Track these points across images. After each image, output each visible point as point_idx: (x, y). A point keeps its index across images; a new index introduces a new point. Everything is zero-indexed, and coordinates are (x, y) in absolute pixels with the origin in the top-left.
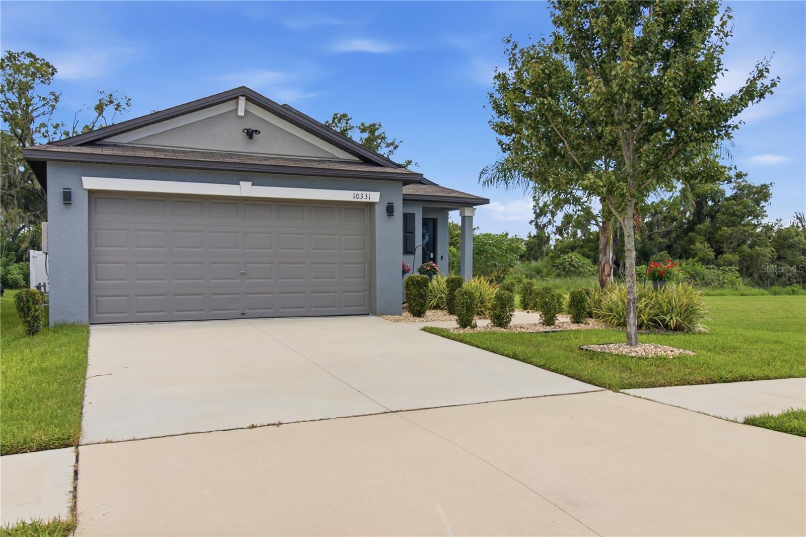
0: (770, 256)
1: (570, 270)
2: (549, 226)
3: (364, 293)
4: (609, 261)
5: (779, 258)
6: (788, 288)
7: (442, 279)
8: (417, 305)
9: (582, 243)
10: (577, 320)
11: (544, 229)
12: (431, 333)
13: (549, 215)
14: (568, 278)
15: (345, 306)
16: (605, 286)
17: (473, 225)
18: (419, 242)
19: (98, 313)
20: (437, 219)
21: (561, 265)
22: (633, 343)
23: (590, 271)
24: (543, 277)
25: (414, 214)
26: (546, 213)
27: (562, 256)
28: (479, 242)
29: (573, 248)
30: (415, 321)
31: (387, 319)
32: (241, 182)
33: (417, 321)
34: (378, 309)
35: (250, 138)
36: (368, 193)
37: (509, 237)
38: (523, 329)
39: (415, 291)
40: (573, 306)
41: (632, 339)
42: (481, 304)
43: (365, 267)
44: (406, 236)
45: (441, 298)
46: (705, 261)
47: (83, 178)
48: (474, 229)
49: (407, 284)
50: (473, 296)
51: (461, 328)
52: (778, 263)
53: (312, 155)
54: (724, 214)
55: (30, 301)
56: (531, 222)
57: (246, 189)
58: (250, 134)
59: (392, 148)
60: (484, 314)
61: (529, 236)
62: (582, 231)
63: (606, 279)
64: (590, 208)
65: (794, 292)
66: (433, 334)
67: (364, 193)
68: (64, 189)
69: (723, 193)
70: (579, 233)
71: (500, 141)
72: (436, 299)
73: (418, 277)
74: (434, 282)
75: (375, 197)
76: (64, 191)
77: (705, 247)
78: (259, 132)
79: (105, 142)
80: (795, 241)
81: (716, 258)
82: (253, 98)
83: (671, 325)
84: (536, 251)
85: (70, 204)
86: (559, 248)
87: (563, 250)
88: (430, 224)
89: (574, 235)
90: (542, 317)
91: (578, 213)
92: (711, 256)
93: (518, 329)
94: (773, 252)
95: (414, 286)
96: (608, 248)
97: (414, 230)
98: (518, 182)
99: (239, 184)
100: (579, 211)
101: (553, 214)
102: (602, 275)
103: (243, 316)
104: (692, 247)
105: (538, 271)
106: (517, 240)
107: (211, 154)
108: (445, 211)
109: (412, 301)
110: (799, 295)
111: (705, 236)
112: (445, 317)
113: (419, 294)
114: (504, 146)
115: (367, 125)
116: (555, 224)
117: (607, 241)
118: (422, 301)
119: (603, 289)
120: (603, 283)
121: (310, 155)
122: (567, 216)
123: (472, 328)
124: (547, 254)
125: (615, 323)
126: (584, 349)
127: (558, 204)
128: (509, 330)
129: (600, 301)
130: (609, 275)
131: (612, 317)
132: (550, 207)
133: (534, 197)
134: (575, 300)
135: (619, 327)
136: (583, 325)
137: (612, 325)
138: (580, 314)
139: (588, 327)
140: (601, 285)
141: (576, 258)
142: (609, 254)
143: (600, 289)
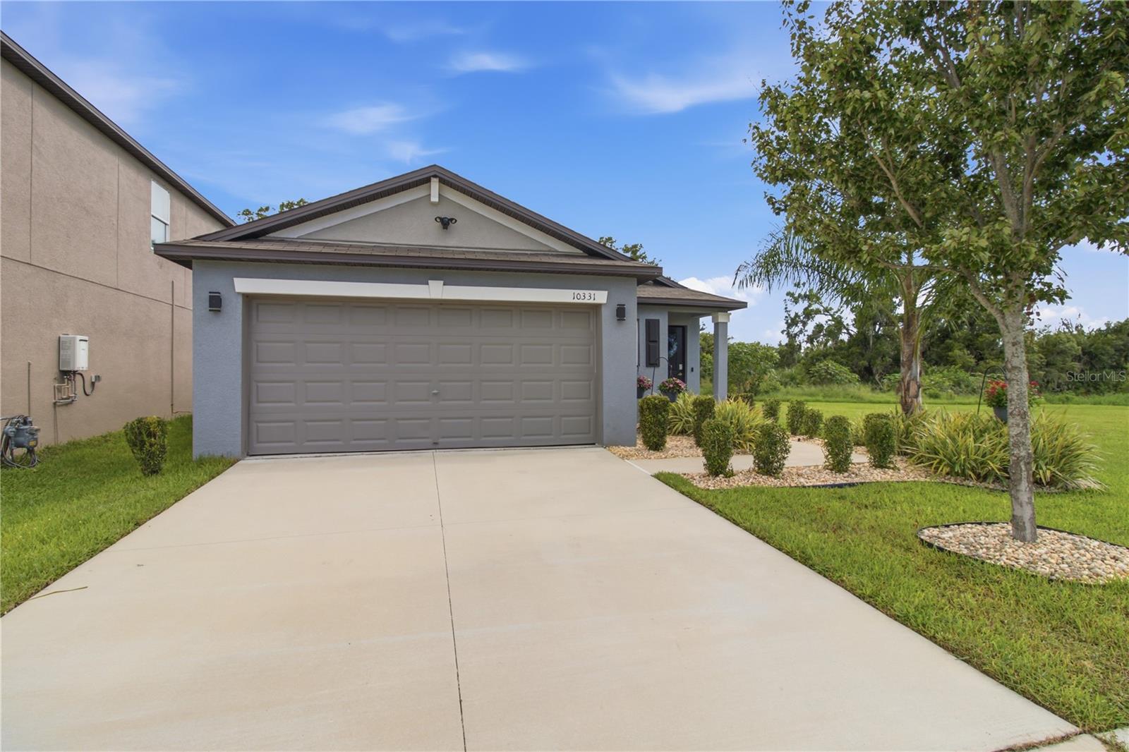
0: (1039, 363)
1: (826, 378)
2: (800, 335)
3: (587, 418)
4: (916, 377)
5: (1048, 364)
6: (1061, 396)
7: (689, 397)
8: (654, 435)
9: (833, 351)
10: (880, 462)
11: (795, 337)
12: (666, 484)
13: (800, 325)
14: (825, 385)
15: (564, 434)
16: (911, 410)
17: (728, 334)
18: (664, 353)
19: (258, 442)
20: (686, 326)
21: (817, 372)
22: (1028, 536)
23: (846, 378)
24: (798, 384)
25: (658, 321)
26: (798, 322)
27: (813, 364)
28: (733, 351)
29: (825, 356)
30: (650, 458)
31: (614, 454)
32: (430, 282)
33: (653, 457)
34: (605, 438)
35: (444, 228)
36: (592, 292)
38: (802, 480)
39: (651, 418)
40: (875, 443)
41: (1024, 529)
42: (739, 433)
43: (589, 385)
44: (649, 346)
45: (687, 422)
46: (966, 368)
47: (236, 280)
48: (729, 339)
49: (642, 407)
50: (729, 431)
51: (711, 477)
52: (1046, 369)
53: (523, 248)
55: (144, 433)
56: (783, 332)
57: (436, 290)
58: (446, 223)
60: (744, 448)
61: (780, 345)
62: (832, 340)
63: (912, 402)
64: (841, 318)
65: (1067, 400)
66: (670, 486)
67: (587, 292)
68: (210, 293)
70: (831, 343)
71: (771, 197)
72: (682, 423)
73: (657, 399)
74: (680, 402)
75: (600, 297)
76: (210, 296)
77: (964, 354)
78: (456, 221)
79: (270, 237)
80: (1066, 347)
81: (978, 364)
82: (450, 181)
83: (1041, 478)
84: (788, 358)
85: (220, 311)
86: (810, 355)
87: (813, 358)
88: (679, 331)
89: (826, 343)
90: (829, 459)
91: (829, 322)
92: (971, 362)
93: (795, 477)
94: (1041, 358)
95: (650, 411)
96: (914, 359)
97: (659, 339)
98: (787, 277)
99: (428, 284)
100: (829, 320)
101: (805, 324)
102: (905, 397)
103: (436, 446)
104: (950, 353)
105: (793, 378)
106: (768, 348)
107: (397, 248)
108: (696, 316)
109: (647, 430)
110: (1074, 404)
111: (963, 343)
112: (691, 451)
113: (656, 421)
114: (777, 205)
115: (630, 246)
116: (806, 333)
117: (913, 351)
118: (659, 430)
119: (908, 415)
120: (907, 407)
121: (520, 248)
122: (818, 325)
123: (726, 477)
124: (799, 362)
125: (944, 472)
126: (930, 545)
127: (809, 314)
128: (782, 480)
129: (907, 432)
130: (917, 396)
131: (938, 460)
132: (802, 318)
133: (786, 308)
134: (877, 435)
135: (949, 476)
136: (890, 472)
137: (938, 473)
138: (885, 456)
139: (900, 475)
140: (904, 409)
141: (832, 365)
142: (917, 367)
143: (904, 415)
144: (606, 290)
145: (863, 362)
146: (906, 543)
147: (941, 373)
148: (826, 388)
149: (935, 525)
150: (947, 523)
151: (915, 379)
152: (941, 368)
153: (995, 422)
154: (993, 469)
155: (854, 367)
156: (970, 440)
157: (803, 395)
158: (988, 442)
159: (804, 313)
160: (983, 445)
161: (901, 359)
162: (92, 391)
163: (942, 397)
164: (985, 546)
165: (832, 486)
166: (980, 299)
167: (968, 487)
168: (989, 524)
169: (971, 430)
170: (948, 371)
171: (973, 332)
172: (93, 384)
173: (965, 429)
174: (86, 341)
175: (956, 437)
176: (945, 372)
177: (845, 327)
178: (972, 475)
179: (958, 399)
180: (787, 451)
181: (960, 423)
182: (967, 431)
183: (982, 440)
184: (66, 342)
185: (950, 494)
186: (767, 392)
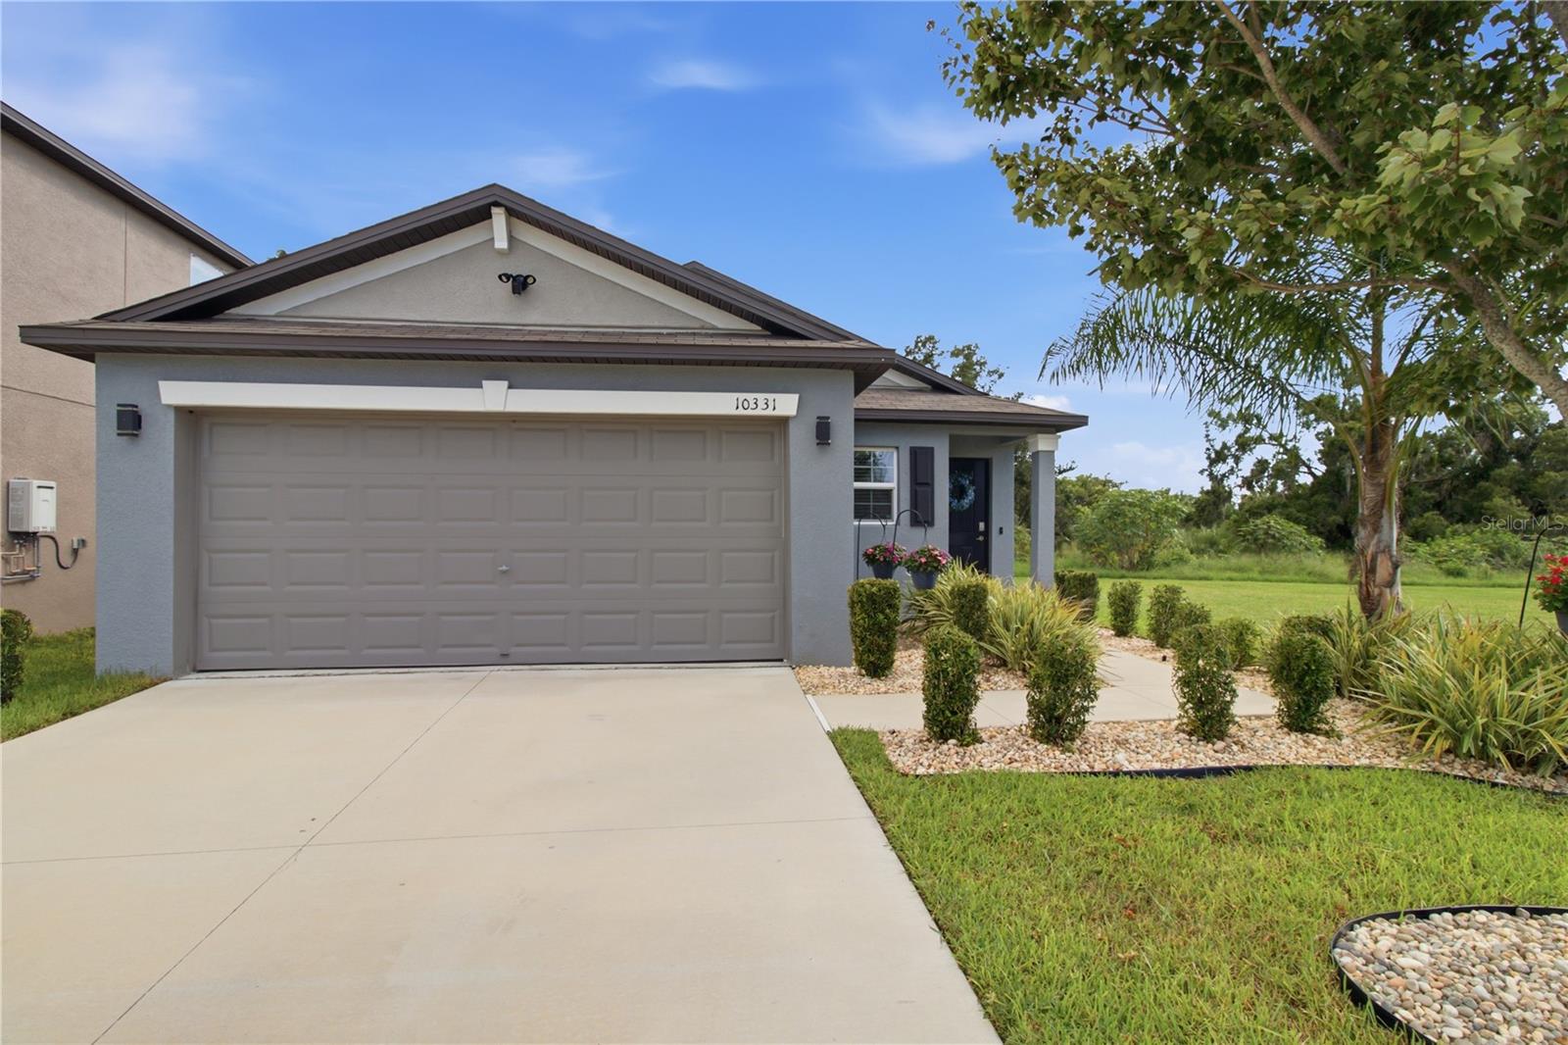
1: (1266, 543)
2: (1231, 476)
3: (770, 615)
4: (1389, 547)
8: (869, 651)
9: (1284, 500)
10: (1301, 718)
11: (1222, 480)
13: (1231, 461)
14: (1263, 555)
15: (727, 642)
16: (1378, 611)
18: (942, 503)
20: (992, 459)
21: (1251, 534)
23: (1301, 543)
24: (1221, 552)
25: (932, 450)
26: (1226, 458)
27: (1251, 520)
29: (1270, 508)
30: (855, 693)
31: (799, 681)
32: (484, 382)
33: (862, 691)
34: (795, 652)
35: (515, 293)
36: (771, 396)
37: (1171, 493)
38: (1122, 756)
39: (863, 619)
43: (773, 558)
44: (916, 491)
47: (162, 384)
51: (930, 744)
53: (656, 324)
54: (1547, 450)
56: (1202, 472)
57: (494, 397)
58: (520, 285)
59: (996, 376)
61: (1202, 492)
62: (1283, 484)
63: (1380, 594)
64: (1298, 449)
67: (761, 397)
68: (119, 405)
69: (1545, 417)
70: (1280, 487)
73: (872, 585)
75: (786, 404)
76: (120, 411)
77: (1511, 504)
78: (536, 280)
79: (229, 314)
82: (523, 211)
84: (1209, 512)
85: (136, 435)
86: (1246, 507)
87: (1253, 510)
88: (978, 469)
89: (1272, 489)
90: (1186, 712)
91: (1278, 457)
93: (1108, 751)
96: (1385, 512)
97: (933, 481)
99: (481, 387)
100: (1279, 453)
101: (1237, 460)
102: (1367, 584)
103: (504, 659)
104: (1486, 504)
105: (1212, 543)
106: (1183, 497)
108: (1008, 443)
111: (1510, 487)
113: (874, 624)
115: (960, 347)
116: (1240, 474)
117: (1384, 496)
118: (880, 641)
119: (1373, 619)
120: (1370, 605)
121: (651, 324)
122: (1259, 461)
123: (961, 745)
124: (1228, 517)
125: (1438, 749)
126: (1358, 997)
127: (1244, 444)
128: (1077, 756)
129: (1367, 656)
130: (1391, 584)
131: (1424, 723)
132: (1233, 450)
133: (1207, 436)
134: (1292, 664)
135: (1452, 757)
136: (1319, 741)
137: (1425, 749)
138: (1308, 708)
139: (1339, 750)
140: (1364, 609)
141: (1276, 522)
142: (1391, 528)
143: (1364, 619)
144: (795, 393)
145: (1334, 517)
146: (1295, 979)
147: (1469, 534)
148: (1265, 559)
149: (1391, 909)
150: (1423, 906)
151: (1387, 549)
152: (1470, 527)
153: (1559, 643)
154: (1551, 749)
155: (1319, 525)
156: (1499, 684)
157: (1226, 569)
158: (1541, 689)
159: (1237, 442)
160: (1530, 695)
161: (1360, 511)
162: (74, 561)
163: (1470, 574)
164: (1518, 1013)
165: (1185, 773)
166: (1508, 351)
167: (1494, 785)
168: (1537, 912)
169: (1503, 660)
170: (1482, 532)
171: (1527, 469)
172: (75, 552)
173: (1489, 657)
174: (52, 488)
175: (1467, 674)
176: (1477, 533)
177: (1304, 464)
178: (1503, 758)
179: (1499, 577)
180: (1091, 696)
181: (1477, 646)
182: (1492, 663)
183: (1526, 682)
184: (16, 490)
185: (1449, 809)
186: (1167, 565)
